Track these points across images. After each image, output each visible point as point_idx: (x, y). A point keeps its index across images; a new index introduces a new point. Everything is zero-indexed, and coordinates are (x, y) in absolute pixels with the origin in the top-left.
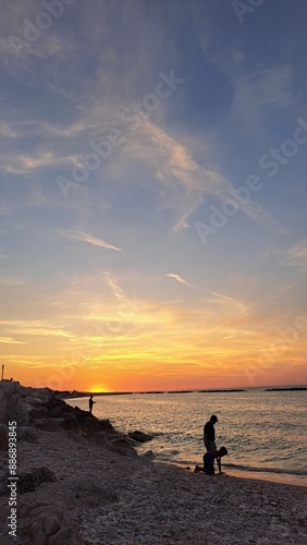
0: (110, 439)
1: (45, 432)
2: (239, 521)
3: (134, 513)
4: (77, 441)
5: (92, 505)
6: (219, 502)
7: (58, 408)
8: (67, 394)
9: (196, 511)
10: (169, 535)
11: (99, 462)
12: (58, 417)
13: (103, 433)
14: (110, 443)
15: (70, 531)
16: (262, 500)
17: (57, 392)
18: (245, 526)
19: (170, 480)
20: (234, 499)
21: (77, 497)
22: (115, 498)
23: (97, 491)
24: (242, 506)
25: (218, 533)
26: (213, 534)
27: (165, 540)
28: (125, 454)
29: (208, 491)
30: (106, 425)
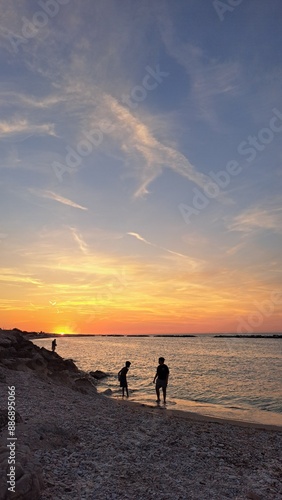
0: (73, 377)
1: (13, 372)
2: (190, 463)
3: (94, 455)
4: (42, 379)
5: (55, 446)
6: (172, 444)
7: (26, 349)
8: (35, 335)
9: (152, 452)
10: (126, 476)
11: (62, 402)
12: (26, 357)
13: (67, 372)
14: (73, 381)
15: (33, 476)
16: (211, 441)
17: (25, 333)
18: (196, 468)
19: (127, 420)
20: (186, 440)
21: (41, 438)
22: (76, 439)
23: (60, 432)
24: (194, 448)
25: (172, 475)
26: (167, 475)
27: (122, 481)
28: (86, 393)
29: (162, 433)
30: (70, 364)
